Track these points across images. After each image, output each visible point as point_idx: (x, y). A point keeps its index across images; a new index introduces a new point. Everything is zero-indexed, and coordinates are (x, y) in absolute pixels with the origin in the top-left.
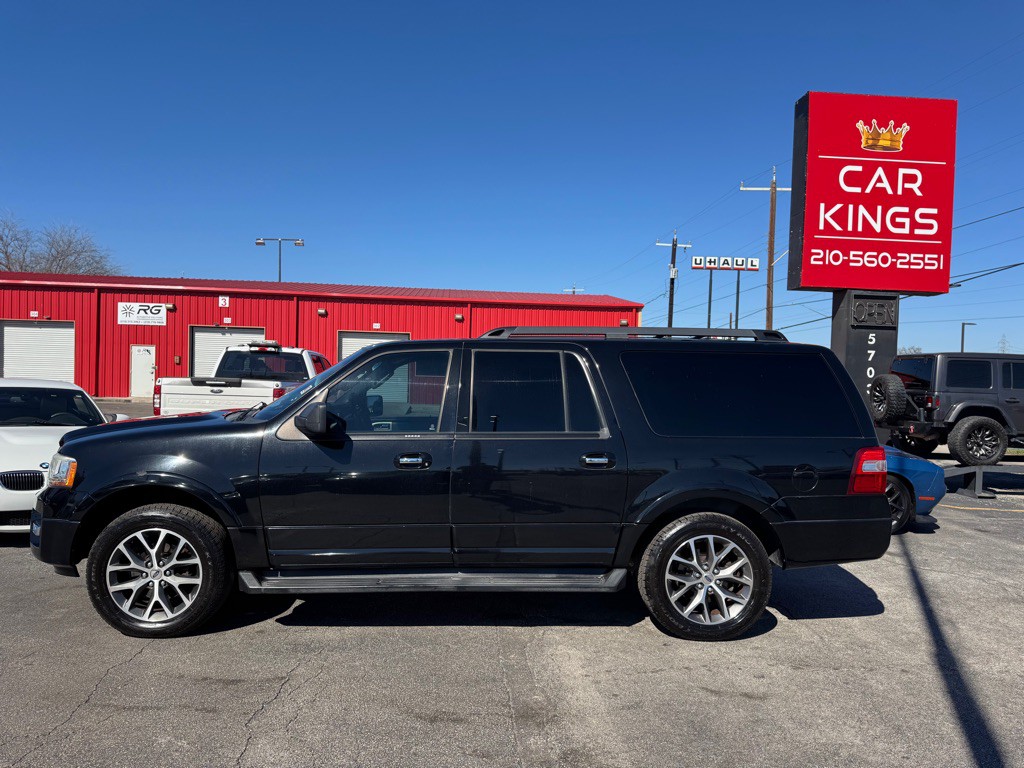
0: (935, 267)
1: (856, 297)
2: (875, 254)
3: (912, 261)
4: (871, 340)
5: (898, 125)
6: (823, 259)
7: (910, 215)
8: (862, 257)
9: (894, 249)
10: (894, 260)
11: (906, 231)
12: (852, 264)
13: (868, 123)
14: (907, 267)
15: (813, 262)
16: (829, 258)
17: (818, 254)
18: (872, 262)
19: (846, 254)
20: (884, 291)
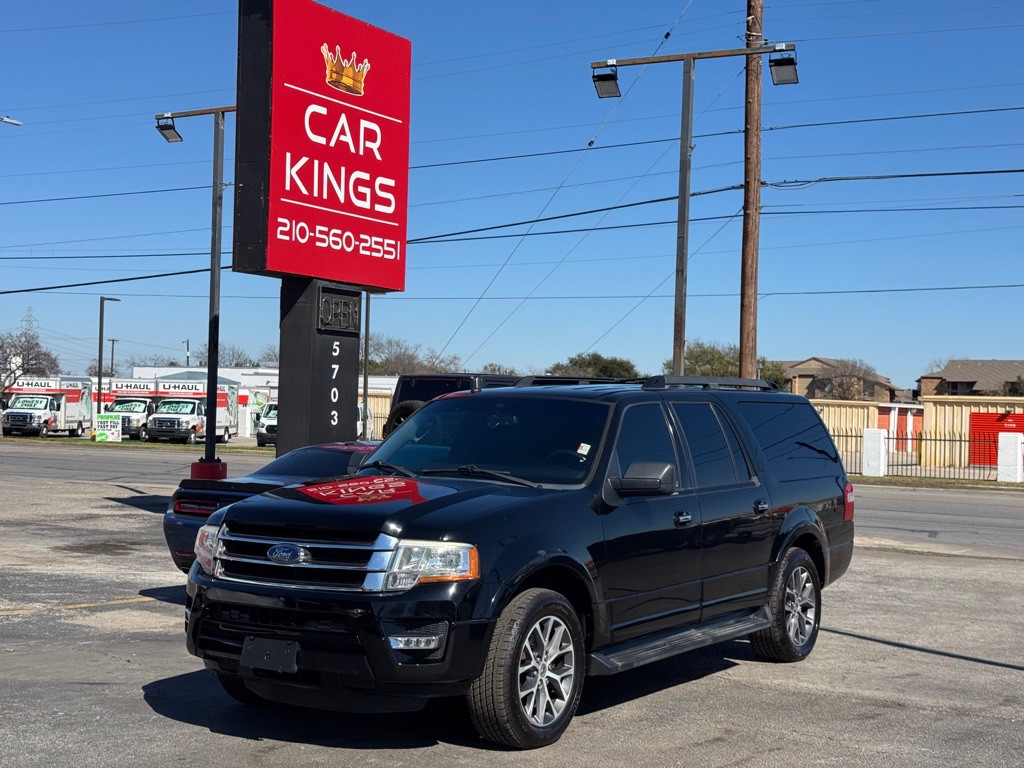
0: (392, 257)
1: (326, 290)
2: (339, 232)
3: (374, 246)
4: (335, 351)
5: (359, 60)
6: (289, 233)
7: (370, 184)
8: (327, 234)
9: (359, 228)
10: (357, 243)
11: (366, 205)
12: (318, 244)
13: (332, 49)
14: (368, 253)
15: (280, 236)
16: (296, 232)
17: (285, 225)
18: (336, 243)
19: (312, 230)
20: (348, 284)
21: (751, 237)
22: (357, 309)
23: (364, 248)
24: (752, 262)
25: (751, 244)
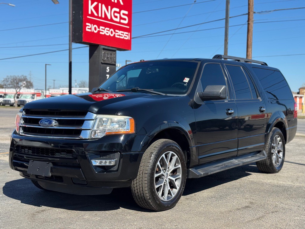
0: (127, 39)
1: (104, 49)
2: (109, 29)
3: (121, 34)
4: (108, 70)
6: (91, 29)
7: (119, 13)
9: (115, 28)
10: (115, 33)
11: (118, 20)
12: (101, 33)
14: (118, 37)
15: (87, 30)
16: (93, 29)
17: (89, 26)
18: (107, 33)
19: (99, 28)
20: (112, 47)
21: (250, 31)
22: (115, 56)
23: (117, 35)
24: (251, 40)
25: (250, 34)
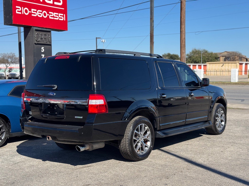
0: (62, 20)
1: (36, 30)
2: (41, 11)
3: (55, 16)
4: (42, 50)
6: (21, 11)
8: (36, 12)
9: (48, 10)
10: (48, 15)
11: (51, 2)
12: (33, 15)
14: (53, 18)
15: (17, 12)
16: (24, 11)
17: (19, 9)
18: (40, 15)
19: (30, 10)
20: (45, 28)
21: (183, 9)
22: (49, 36)
23: (51, 17)
24: (183, 17)
25: (183, 11)
